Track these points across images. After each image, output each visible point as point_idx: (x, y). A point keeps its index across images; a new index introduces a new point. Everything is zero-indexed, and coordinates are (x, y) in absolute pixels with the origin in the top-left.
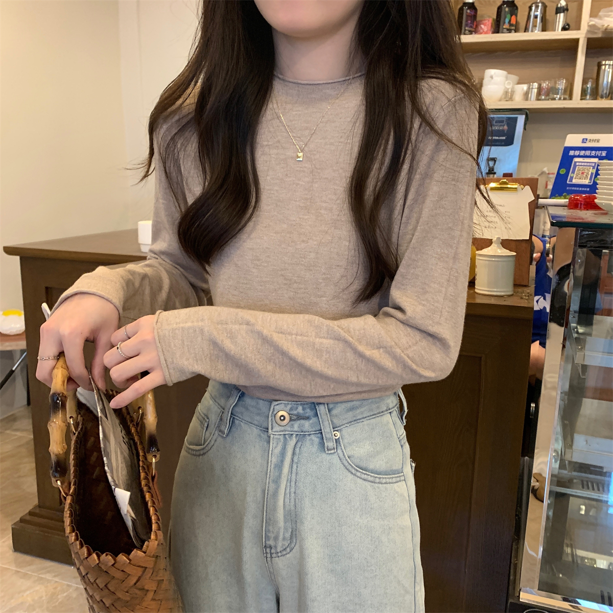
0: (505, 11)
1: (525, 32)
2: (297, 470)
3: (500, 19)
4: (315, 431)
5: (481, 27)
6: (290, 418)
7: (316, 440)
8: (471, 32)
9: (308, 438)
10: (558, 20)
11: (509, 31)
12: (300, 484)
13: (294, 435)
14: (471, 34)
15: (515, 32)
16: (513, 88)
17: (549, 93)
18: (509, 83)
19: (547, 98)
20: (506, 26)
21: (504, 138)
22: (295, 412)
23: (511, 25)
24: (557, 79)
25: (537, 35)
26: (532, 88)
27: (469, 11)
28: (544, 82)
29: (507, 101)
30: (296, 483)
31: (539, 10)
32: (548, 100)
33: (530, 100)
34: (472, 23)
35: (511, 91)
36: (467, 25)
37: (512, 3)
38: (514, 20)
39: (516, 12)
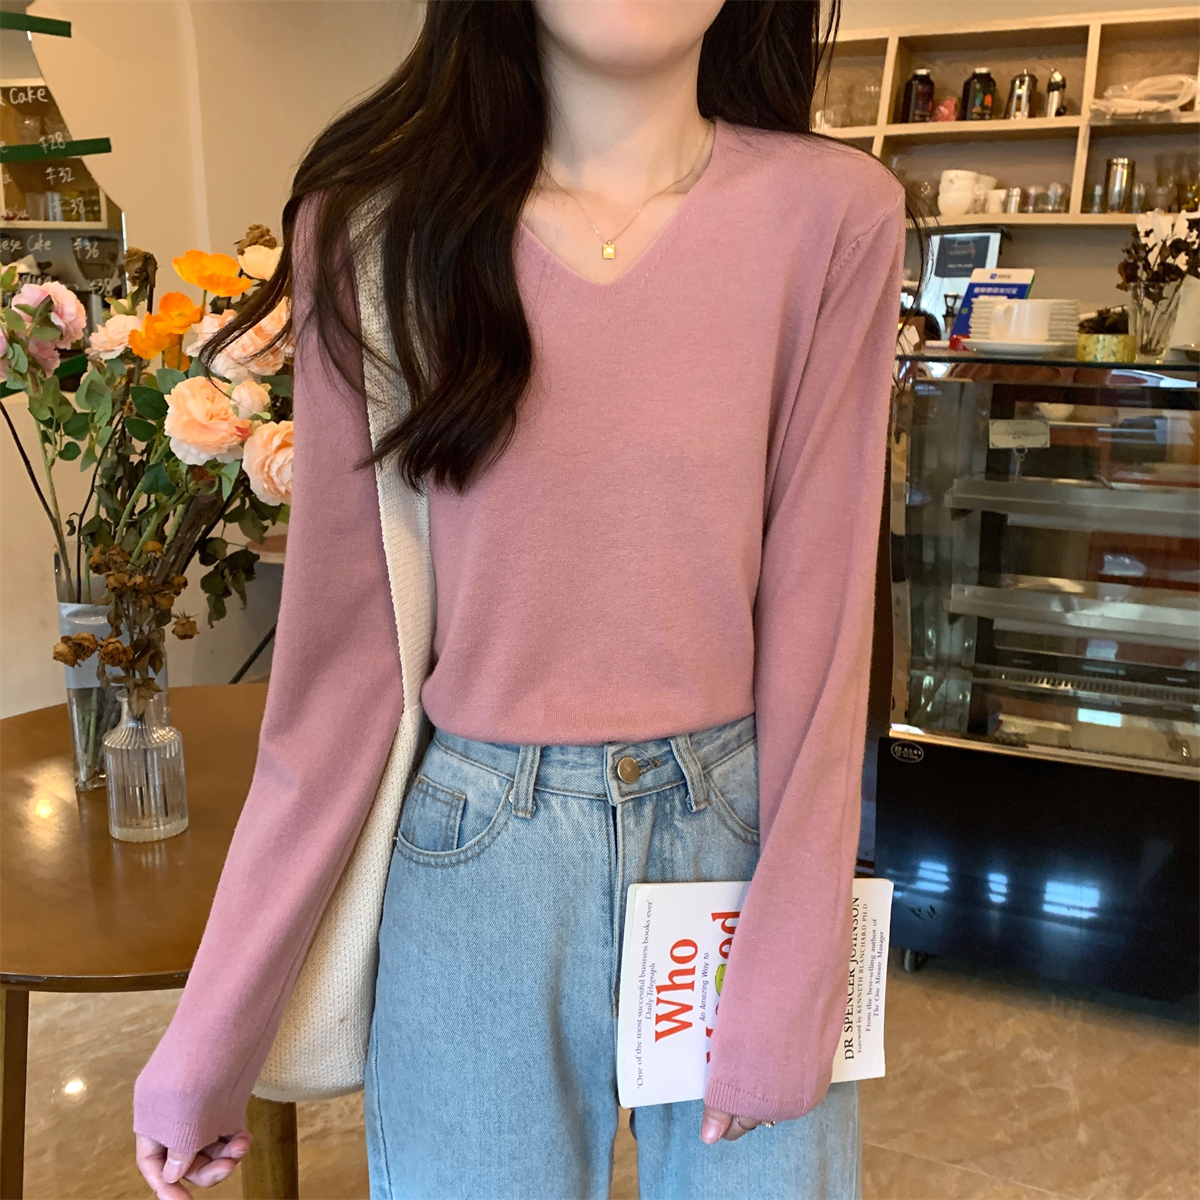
0: (975, 88)
1: (1004, 118)
3: (968, 99)
5: (940, 111)
10: (1050, 101)
11: (982, 117)
14: (924, 121)
15: (991, 119)
16: (986, 195)
17: (1039, 203)
18: (980, 189)
19: (1037, 209)
20: (977, 109)
21: (970, 266)
23: (984, 109)
24: (1049, 183)
25: (1020, 121)
26: (1012, 196)
27: (920, 87)
28: (1031, 188)
29: (976, 213)
31: (1025, 87)
32: (1038, 212)
33: (1010, 212)
35: (984, 199)
36: (916, 107)
37: (987, 76)
38: (988, 100)
39: (992, 89)
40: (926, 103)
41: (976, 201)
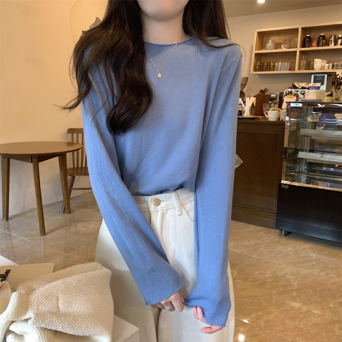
0: (321, 39)
1: (328, 46)
3: (319, 41)
5: (313, 45)
10: (339, 42)
14: (309, 47)
15: (325, 46)
18: (323, 63)
23: (323, 44)
26: (330, 65)
27: (308, 39)
28: (335, 63)
29: (322, 69)
31: (332, 38)
33: (330, 69)
35: (324, 66)
36: (307, 44)
37: (324, 35)
38: (324, 41)
39: (325, 39)
40: (309, 43)
41: (322, 66)
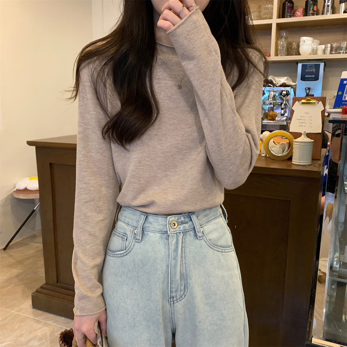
0: (310, 3)
1: (322, 15)
2: (185, 251)
3: (307, 8)
4: (191, 229)
5: (297, 13)
6: (178, 224)
7: (192, 233)
8: (290, 16)
9: (188, 233)
10: (341, 7)
11: (313, 14)
12: (187, 258)
13: (182, 233)
14: (291, 17)
15: (317, 15)
16: (317, 47)
17: (337, 50)
18: (314, 45)
19: (336, 52)
20: (311, 12)
21: (314, 76)
22: (180, 221)
23: (314, 11)
24: (341, 42)
25: (329, 16)
26: (327, 47)
27: (289, 4)
28: (334, 44)
29: (314, 55)
30: (185, 258)
31: (330, 2)
32: (337, 54)
33: (327, 54)
34: (291, 11)
35: (316, 49)
36: (288, 12)
38: (315, 8)
41: (313, 50)
